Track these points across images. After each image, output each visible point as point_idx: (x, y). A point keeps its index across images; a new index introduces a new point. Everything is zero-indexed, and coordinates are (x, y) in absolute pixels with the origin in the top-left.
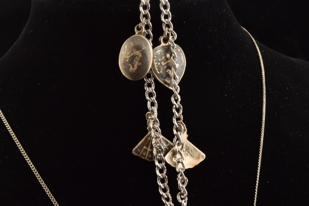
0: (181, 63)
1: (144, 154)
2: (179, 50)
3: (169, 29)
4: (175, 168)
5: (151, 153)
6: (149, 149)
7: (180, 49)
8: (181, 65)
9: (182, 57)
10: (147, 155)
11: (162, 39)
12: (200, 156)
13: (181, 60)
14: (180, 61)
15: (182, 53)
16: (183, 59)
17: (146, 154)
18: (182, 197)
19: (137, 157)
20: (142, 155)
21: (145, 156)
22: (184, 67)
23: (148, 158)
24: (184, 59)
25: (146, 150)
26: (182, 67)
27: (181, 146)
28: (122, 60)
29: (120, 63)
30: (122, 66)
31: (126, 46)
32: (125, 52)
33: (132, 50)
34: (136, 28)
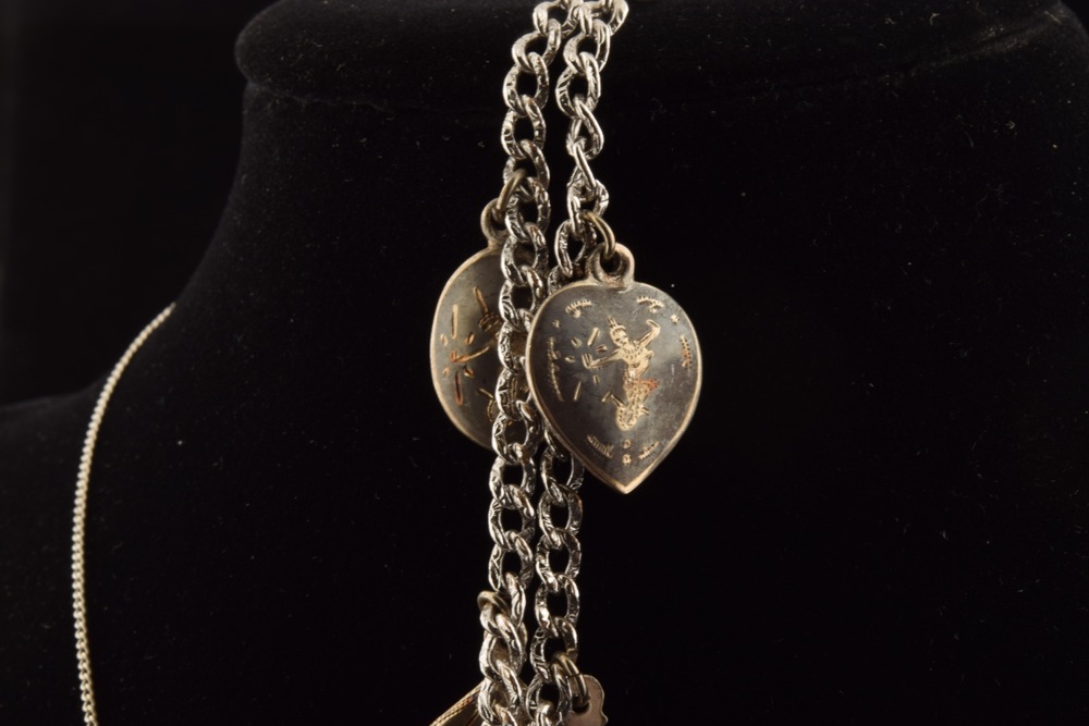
28: (447, 370)
29: (440, 382)
30: (450, 398)
31: (455, 309)
32: (454, 337)
33: (485, 327)
34: (484, 217)
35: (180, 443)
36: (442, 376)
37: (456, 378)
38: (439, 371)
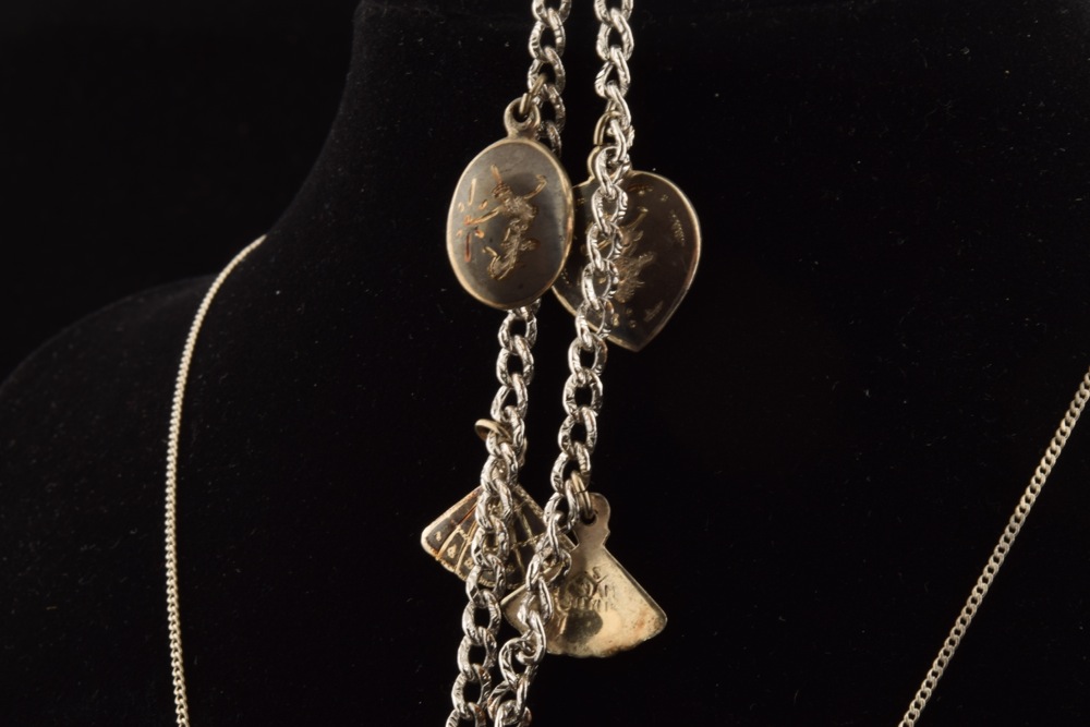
1: (453, 553)
10: (461, 558)
12: (648, 618)
17: (458, 554)
20: (445, 556)
23: (463, 568)
28: (460, 232)
29: (453, 243)
30: (460, 256)
31: (474, 182)
32: (470, 204)
33: (497, 196)
34: (508, 111)
35: (278, 292)
36: (455, 238)
37: (468, 237)
38: (454, 233)
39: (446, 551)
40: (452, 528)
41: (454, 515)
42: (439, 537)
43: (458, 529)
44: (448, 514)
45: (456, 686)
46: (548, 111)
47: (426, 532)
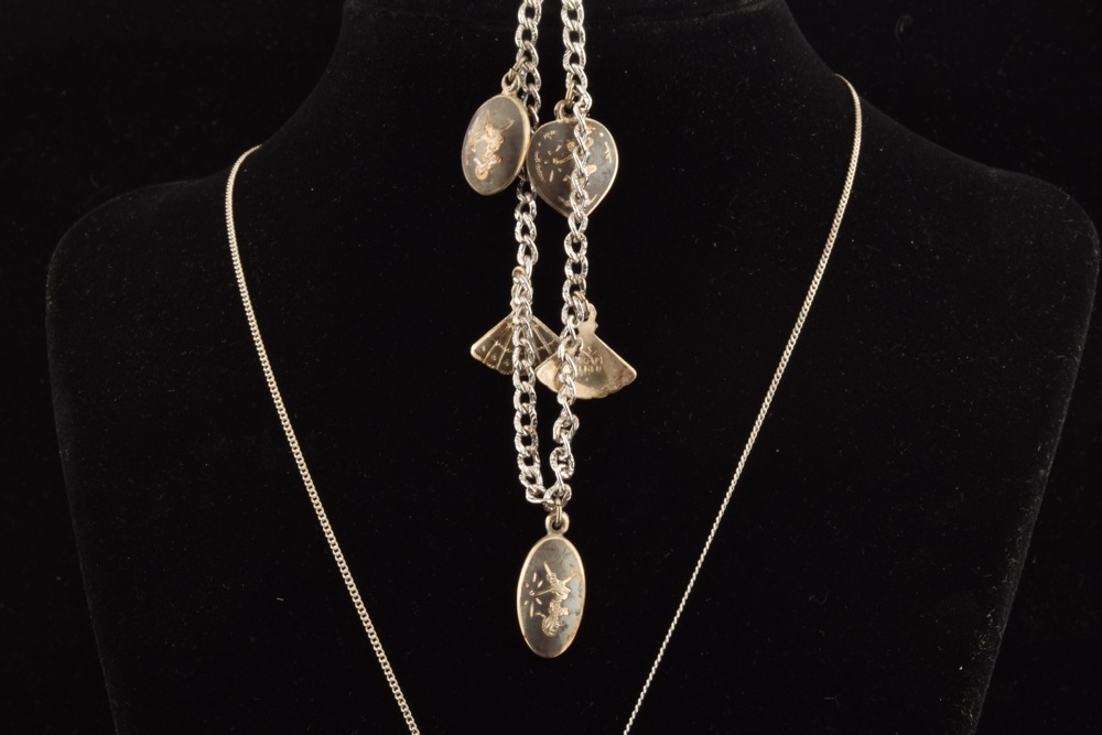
0: (602, 164)
1: (494, 358)
2: (601, 135)
3: (578, 86)
4: (555, 395)
5: (509, 356)
6: (505, 350)
7: (605, 132)
8: (604, 168)
9: (608, 151)
10: (500, 360)
11: (559, 107)
12: (625, 373)
13: (604, 157)
14: (600, 160)
15: (610, 143)
16: (609, 156)
17: (498, 358)
18: (562, 458)
19: (479, 363)
20: (489, 360)
21: (495, 363)
22: (611, 173)
23: (502, 366)
24: (613, 156)
25: (498, 350)
26: (605, 173)
27: (576, 347)
34: (504, 79)
39: (490, 357)
40: (493, 343)
41: (493, 335)
42: (484, 349)
43: (496, 344)
44: (488, 335)
45: (516, 418)
46: (530, 79)
47: (474, 347)
